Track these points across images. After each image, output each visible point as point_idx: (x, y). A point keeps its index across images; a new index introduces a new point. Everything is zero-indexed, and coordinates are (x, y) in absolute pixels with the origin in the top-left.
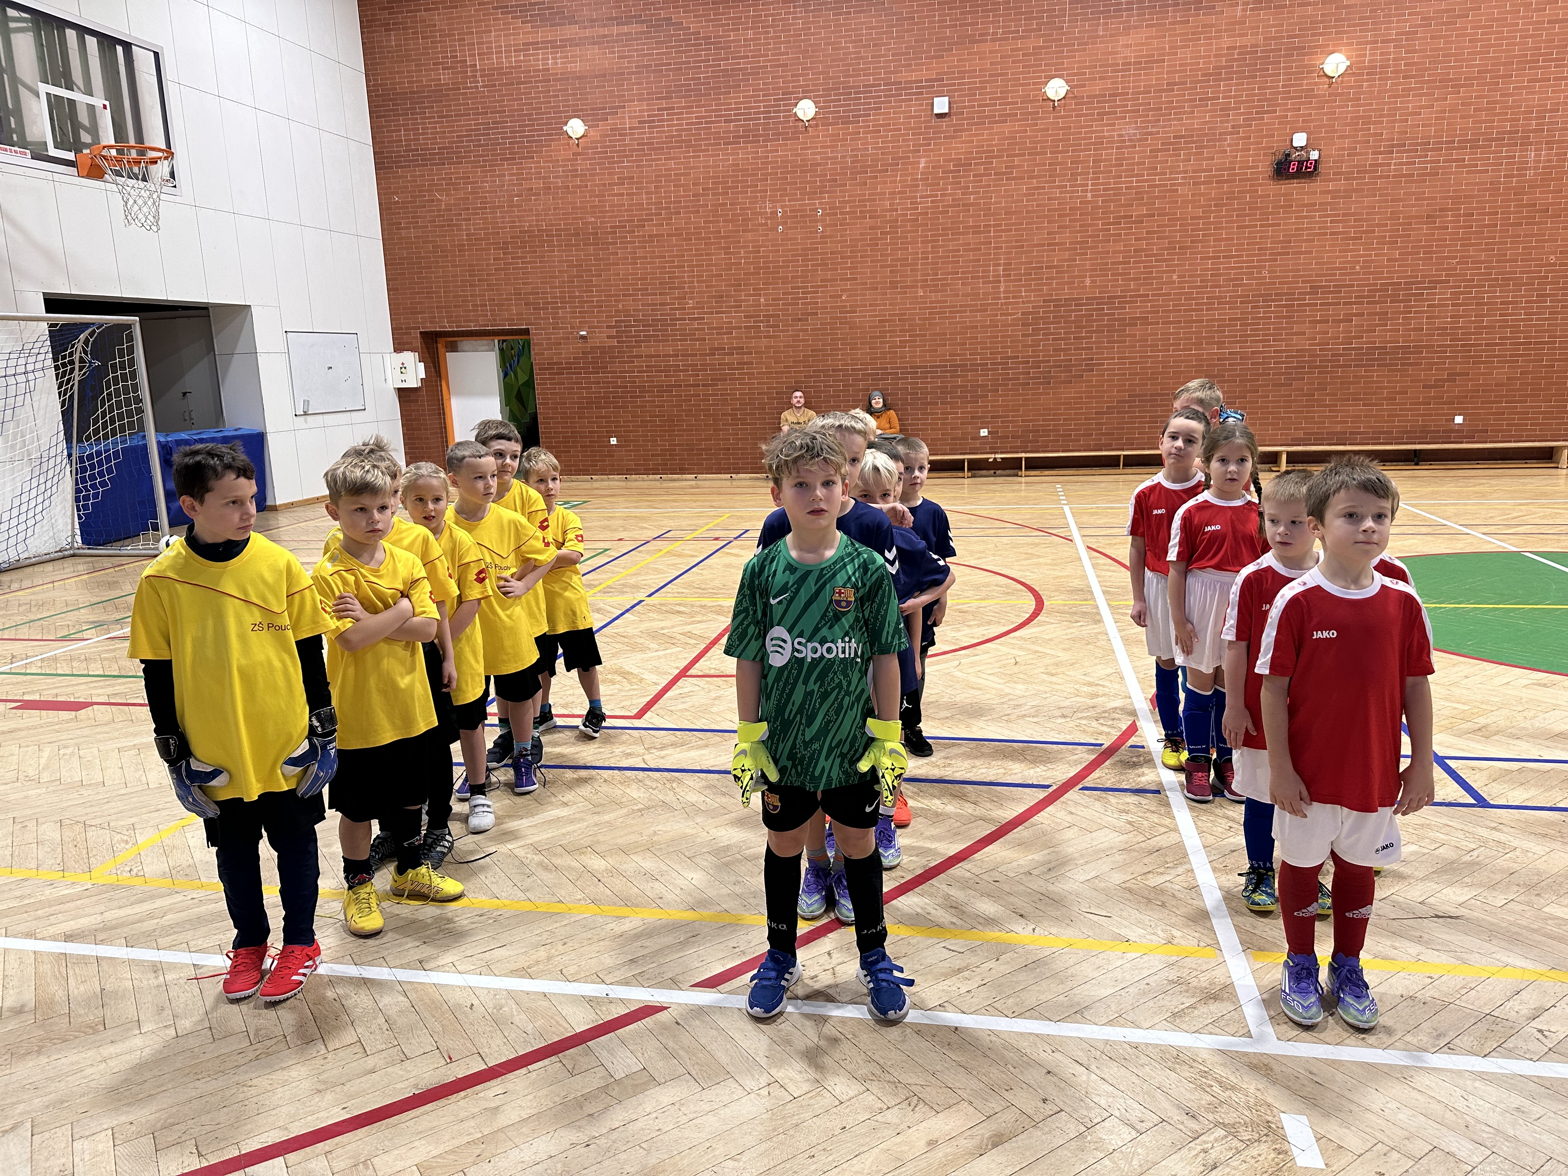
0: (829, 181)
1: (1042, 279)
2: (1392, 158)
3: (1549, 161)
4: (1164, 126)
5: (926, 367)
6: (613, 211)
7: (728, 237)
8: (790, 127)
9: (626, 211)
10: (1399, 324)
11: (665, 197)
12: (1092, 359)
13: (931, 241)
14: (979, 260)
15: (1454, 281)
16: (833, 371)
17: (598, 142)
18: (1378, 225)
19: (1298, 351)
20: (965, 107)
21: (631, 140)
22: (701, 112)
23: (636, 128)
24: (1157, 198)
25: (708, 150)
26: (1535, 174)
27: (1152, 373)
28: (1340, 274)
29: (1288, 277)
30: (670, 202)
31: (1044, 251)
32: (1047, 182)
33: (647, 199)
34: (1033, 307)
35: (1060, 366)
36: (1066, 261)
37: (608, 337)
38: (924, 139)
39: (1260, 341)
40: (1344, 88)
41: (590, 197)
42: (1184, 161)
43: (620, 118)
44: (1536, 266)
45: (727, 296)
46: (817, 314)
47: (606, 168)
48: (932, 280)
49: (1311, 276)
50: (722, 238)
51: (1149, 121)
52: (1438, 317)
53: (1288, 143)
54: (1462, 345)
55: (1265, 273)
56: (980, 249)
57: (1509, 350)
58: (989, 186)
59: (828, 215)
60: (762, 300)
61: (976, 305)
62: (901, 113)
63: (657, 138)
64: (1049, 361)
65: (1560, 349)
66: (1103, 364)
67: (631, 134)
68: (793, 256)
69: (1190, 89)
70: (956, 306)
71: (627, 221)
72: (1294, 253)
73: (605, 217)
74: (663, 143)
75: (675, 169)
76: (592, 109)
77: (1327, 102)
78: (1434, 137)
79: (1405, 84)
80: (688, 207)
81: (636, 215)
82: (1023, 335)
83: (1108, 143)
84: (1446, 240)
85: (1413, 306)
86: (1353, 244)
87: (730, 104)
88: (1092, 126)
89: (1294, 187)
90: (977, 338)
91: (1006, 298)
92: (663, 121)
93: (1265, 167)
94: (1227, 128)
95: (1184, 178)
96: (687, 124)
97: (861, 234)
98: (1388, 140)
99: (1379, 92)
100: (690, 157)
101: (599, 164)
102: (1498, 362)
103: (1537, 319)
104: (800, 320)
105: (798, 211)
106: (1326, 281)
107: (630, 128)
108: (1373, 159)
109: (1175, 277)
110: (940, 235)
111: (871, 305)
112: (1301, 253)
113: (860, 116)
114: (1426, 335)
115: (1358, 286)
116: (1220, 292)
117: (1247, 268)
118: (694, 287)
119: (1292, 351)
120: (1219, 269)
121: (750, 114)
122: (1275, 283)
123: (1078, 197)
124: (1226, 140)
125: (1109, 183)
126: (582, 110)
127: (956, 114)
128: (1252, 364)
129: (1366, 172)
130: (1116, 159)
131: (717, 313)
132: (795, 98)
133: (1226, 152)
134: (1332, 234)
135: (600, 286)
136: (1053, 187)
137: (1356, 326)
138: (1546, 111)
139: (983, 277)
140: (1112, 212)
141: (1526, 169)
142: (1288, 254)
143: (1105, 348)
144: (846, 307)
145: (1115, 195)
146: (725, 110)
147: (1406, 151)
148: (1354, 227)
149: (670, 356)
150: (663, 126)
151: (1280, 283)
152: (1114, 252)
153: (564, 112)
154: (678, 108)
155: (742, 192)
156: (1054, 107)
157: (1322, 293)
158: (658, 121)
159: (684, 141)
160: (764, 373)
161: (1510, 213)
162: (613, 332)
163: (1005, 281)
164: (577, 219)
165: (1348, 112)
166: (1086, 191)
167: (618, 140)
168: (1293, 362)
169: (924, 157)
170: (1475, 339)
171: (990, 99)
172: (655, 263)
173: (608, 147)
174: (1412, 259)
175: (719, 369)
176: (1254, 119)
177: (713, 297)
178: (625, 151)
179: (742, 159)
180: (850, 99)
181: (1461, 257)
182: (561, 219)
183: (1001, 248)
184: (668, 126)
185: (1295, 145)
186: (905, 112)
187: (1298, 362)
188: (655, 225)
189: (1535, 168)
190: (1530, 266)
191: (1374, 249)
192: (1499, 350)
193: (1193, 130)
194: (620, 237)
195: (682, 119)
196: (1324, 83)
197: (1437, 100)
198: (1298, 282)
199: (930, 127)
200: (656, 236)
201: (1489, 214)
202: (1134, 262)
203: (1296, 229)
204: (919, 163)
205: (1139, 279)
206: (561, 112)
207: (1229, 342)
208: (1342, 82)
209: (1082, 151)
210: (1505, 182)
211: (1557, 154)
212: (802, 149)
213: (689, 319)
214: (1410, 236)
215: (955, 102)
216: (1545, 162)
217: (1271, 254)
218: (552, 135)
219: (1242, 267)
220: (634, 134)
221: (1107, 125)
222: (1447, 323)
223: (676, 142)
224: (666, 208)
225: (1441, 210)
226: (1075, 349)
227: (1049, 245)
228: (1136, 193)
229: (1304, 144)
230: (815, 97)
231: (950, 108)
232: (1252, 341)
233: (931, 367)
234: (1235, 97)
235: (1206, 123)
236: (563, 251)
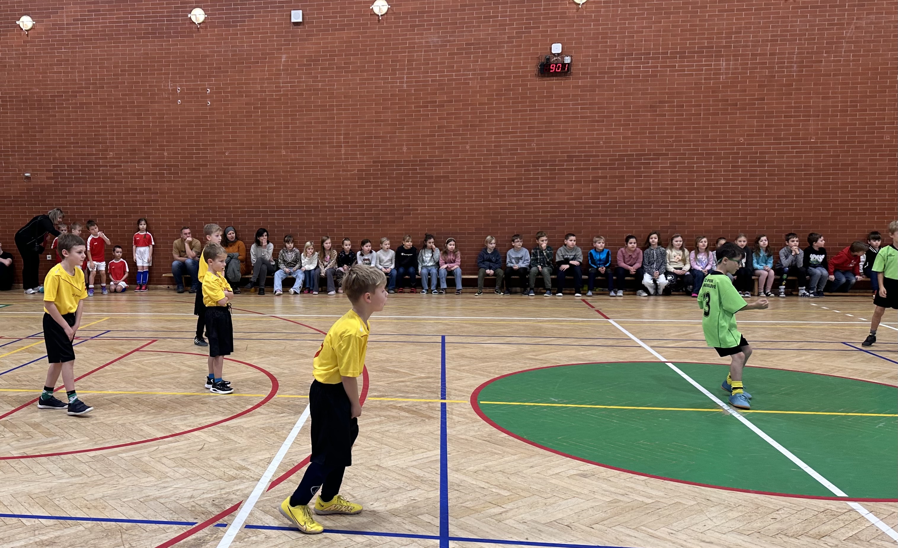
0: (215, 68)
1: (372, 146)
2: (623, 64)
3: (736, 69)
4: (459, 36)
5: (288, 207)
6: (53, 85)
7: (140, 106)
8: (186, 28)
9: (63, 84)
10: (633, 185)
11: (93, 76)
12: (409, 206)
13: (291, 115)
14: (326, 131)
15: (672, 154)
16: (219, 208)
17: (42, 33)
18: (616, 112)
19: (559, 203)
20: (314, 18)
21: (68, 32)
22: (120, 14)
23: (71, 24)
24: (454, 88)
25: (125, 42)
26: (726, 78)
27: (453, 218)
28: (589, 147)
29: (551, 148)
30: (97, 79)
31: (373, 125)
32: (374, 75)
33: (79, 76)
34: (366, 166)
35: (386, 210)
36: (389, 133)
37: (47, 178)
38: (285, 40)
39: (531, 196)
40: (587, 12)
41: (36, 73)
42: (474, 62)
43: (60, 16)
44: (730, 145)
45: (139, 150)
46: (206, 165)
47: (48, 53)
48: (292, 144)
49: (568, 148)
50: (135, 107)
51: (448, 32)
52: (661, 181)
53: (549, 50)
54: (680, 202)
55: (534, 145)
56: (326, 123)
57: (713, 206)
58: (332, 77)
59: (216, 93)
60: (166, 154)
61: (324, 163)
62: (267, 20)
63: (86, 32)
64: (378, 206)
65: (750, 206)
66: (417, 210)
67: (67, 28)
68: (188, 122)
69: (477, 9)
70: (310, 163)
71: (64, 92)
72: (555, 131)
73: (46, 89)
74: (91, 35)
75: (100, 55)
76: (38, 9)
77: (575, 21)
78: (653, 49)
79: (630, 10)
80: (110, 83)
81: (71, 88)
82: (359, 187)
83: (418, 47)
84: (664, 124)
85: (643, 172)
86: (598, 126)
87: (142, 9)
88: (406, 35)
89: (554, 82)
90: (325, 187)
91: (345, 159)
92: (92, 19)
93: (532, 67)
94: (504, 38)
95: (473, 74)
96: (110, 23)
97: (240, 108)
98: (621, 50)
99: (613, 16)
100: (111, 47)
101: (43, 49)
102: (706, 215)
103: (733, 184)
104: (194, 169)
105: (193, 89)
106: (579, 152)
107: (67, 24)
108: (610, 64)
109: (468, 147)
110: (297, 111)
111: (247, 160)
112: (560, 131)
113: (238, 22)
114: (653, 193)
115: (602, 156)
116: (501, 159)
117: (521, 141)
118: (114, 143)
119: (554, 203)
120: (500, 142)
121: (157, 17)
122: (541, 153)
123: (397, 87)
124: (503, 47)
125: (419, 77)
126: (31, 10)
127: (308, 23)
128: (526, 212)
129: (605, 73)
130: (424, 60)
131: (131, 162)
132: (190, 7)
133: (503, 56)
134: (582, 117)
135: (42, 139)
136: (379, 79)
137: (602, 186)
138: (732, 33)
139: (329, 143)
140: (421, 98)
141: (720, 74)
142: (550, 131)
143: (418, 198)
144: (228, 161)
145: (423, 86)
146: (138, 13)
147: (633, 59)
148: (598, 113)
149: (94, 193)
150: (92, 23)
151: (545, 153)
152: (423, 128)
153: (18, 10)
154: (103, 11)
155: (151, 74)
156: (379, 20)
157: (576, 161)
158: (88, 19)
159: (107, 35)
160: (167, 208)
161: (710, 105)
162: (51, 174)
163: (345, 146)
164: (25, 89)
165: (591, 30)
166: (403, 82)
167: (58, 33)
168: (555, 212)
169: (285, 53)
170: (689, 198)
171: (333, 13)
172: (84, 124)
173: (50, 37)
174: (641, 138)
175: (132, 205)
176: (524, 33)
177: (128, 150)
178: (63, 40)
179: (151, 50)
180: (231, 9)
181: (676, 137)
182: (13, 89)
183: (342, 122)
184: (95, 23)
185: (553, 52)
186: (270, 20)
187: (559, 212)
188: (85, 96)
189: (727, 74)
190: (726, 145)
191: (613, 129)
192: (707, 206)
193: (480, 39)
194: (58, 104)
195: (106, 19)
196: (573, 8)
197: (654, 23)
198: (558, 153)
199: (290, 32)
200: (85, 104)
201: (695, 106)
202: (438, 136)
203: (556, 114)
204: (281, 58)
205: (442, 148)
206: (15, 11)
207: (509, 196)
208: (586, 8)
209: (399, 52)
210: (705, 83)
211: (741, 64)
212: (195, 44)
213: (110, 166)
214: (638, 120)
215: (308, 14)
216: (733, 69)
217: (538, 132)
218: (8, 27)
219: (517, 141)
220: (70, 28)
221: (417, 34)
222: (668, 185)
223: (101, 35)
224: (93, 84)
225: (660, 102)
226: (397, 198)
227: (376, 121)
228: (439, 85)
229: (560, 51)
230: (204, 6)
231: (303, 19)
232: (525, 196)
233: (292, 207)
234: (510, 16)
235: (488, 34)
236: (14, 113)
